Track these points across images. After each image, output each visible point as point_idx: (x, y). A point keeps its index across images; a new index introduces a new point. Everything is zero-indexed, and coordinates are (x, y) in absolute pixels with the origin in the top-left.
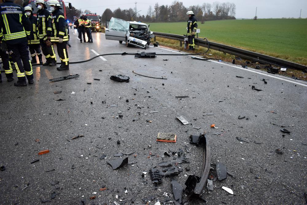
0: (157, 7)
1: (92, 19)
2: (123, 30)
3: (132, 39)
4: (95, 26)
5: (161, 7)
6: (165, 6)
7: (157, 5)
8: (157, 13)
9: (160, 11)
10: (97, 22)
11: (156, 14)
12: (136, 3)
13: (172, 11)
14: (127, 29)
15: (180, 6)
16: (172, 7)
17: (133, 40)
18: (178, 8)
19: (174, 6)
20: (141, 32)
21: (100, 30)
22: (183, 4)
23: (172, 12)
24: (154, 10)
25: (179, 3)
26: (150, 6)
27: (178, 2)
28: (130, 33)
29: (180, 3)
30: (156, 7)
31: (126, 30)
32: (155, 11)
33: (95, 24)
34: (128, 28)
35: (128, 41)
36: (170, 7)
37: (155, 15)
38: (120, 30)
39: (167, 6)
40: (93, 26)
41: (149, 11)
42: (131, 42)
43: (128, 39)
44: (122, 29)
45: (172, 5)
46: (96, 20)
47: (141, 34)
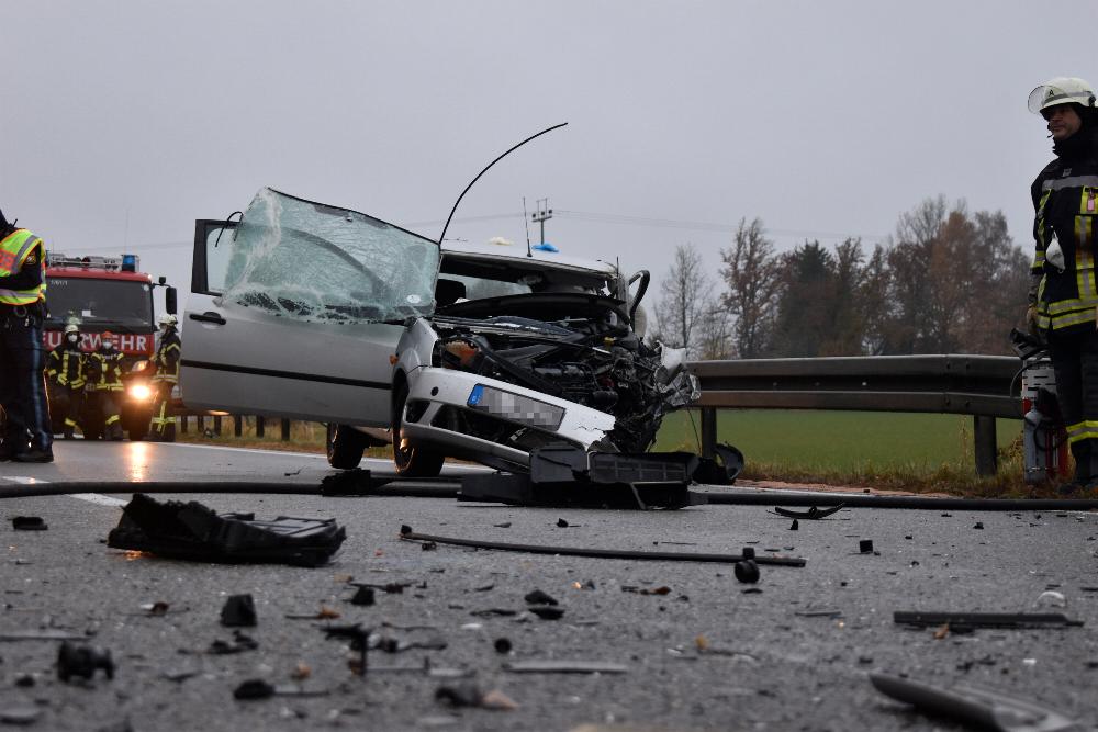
0: (752, 263)
1: (87, 313)
2: (370, 313)
3: (458, 386)
4: (111, 378)
5: (792, 260)
6: (833, 253)
7: (750, 240)
8: (749, 317)
9: (782, 301)
10: (141, 342)
11: (743, 331)
12: (543, 218)
13: (900, 296)
14: (414, 300)
15: (984, 252)
16: (895, 258)
17: (462, 402)
18: (965, 272)
19: (917, 251)
20: (563, 333)
21: (160, 420)
22: (1010, 232)
23: (897, 310)
24: (725, 288)
25: (971, 218)
26: (682, 255)
27: (957, 218)
28: (435, 337)
29: (982, 218)
30: (741, 266)
31: (406, 309)
32: (729, 302)
33: (113, 363)
34: (420, 295)
35: (420, 407)
36: (876, 261)
37: (733, 340)
38: (338, 311)
39: (849, 253)
40: (95, 378)
41: (671, 298)
42: (447, 414)
43: (420, 391)
44: (359, 304)
45: (896, 242)
46: (127, 323)
47: (562, 354)
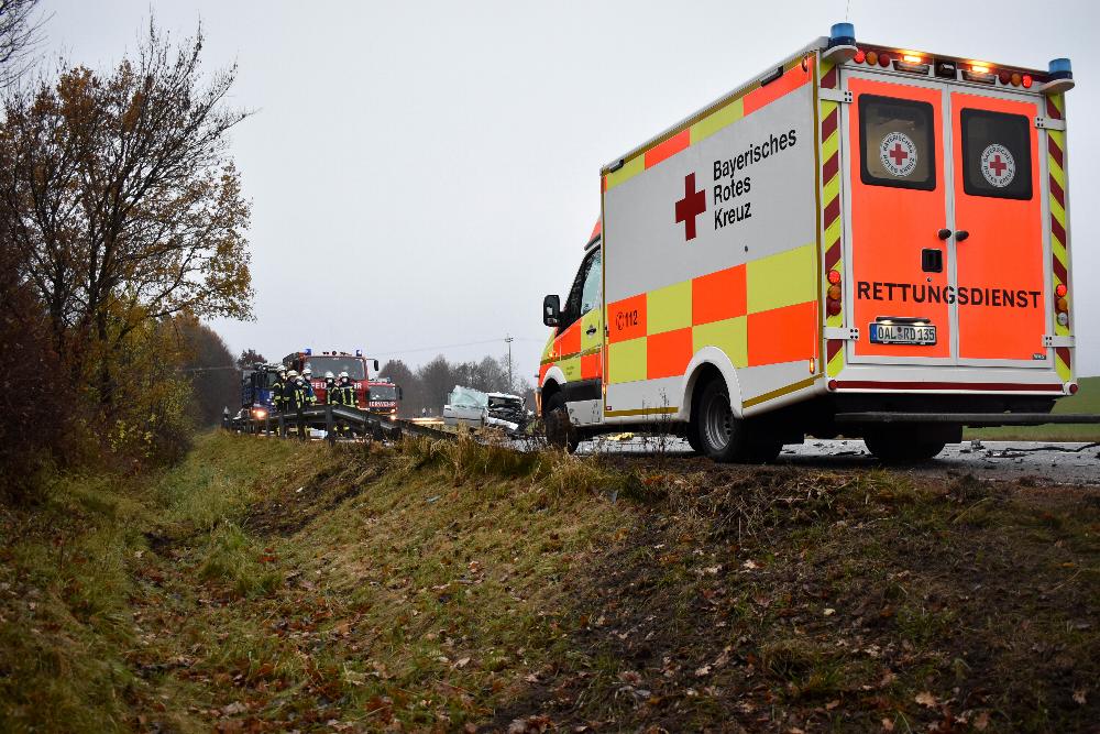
2: (477, 408)
3: (493, 420)
12: (509, 340)
14: (484, 405)
17: (494, 423)
20: (511, 410)
28: (488, 412)
38: (472, 408)
42: (491, 425)
43: (486, 421)
44: (475, 406)
47: (510, 414)
